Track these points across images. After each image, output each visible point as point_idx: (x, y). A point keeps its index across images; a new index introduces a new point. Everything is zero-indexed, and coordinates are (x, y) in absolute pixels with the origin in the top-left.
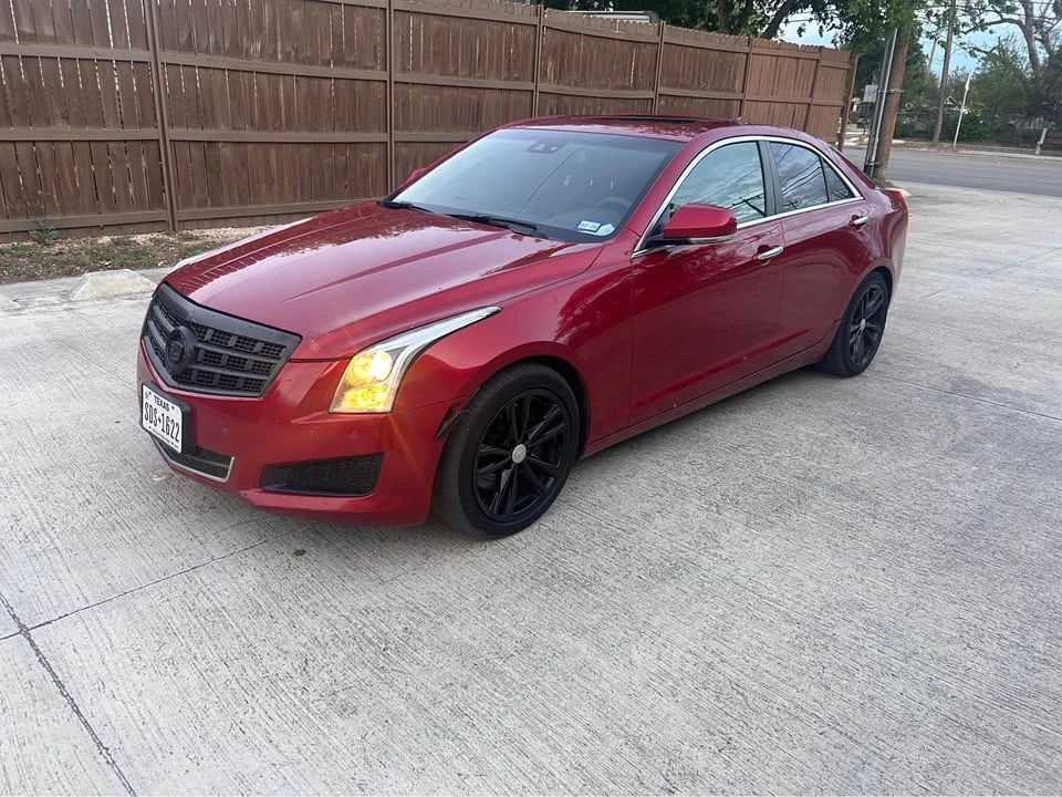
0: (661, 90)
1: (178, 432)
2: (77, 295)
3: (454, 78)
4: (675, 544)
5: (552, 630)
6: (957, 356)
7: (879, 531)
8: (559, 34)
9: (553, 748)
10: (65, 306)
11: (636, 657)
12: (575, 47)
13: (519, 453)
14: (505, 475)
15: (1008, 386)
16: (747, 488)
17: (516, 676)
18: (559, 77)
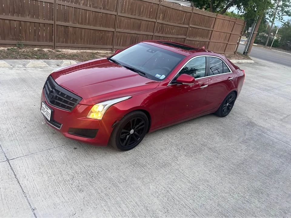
0: (191, 25)
1: (50, 116)
2: (27, 66)
3: (135, 16)
4: (167, 158)
5: (133, 177)
6: (252, 115)
7: (218, 162)
8: (164, 7)
9: (127, 207)
10: (24, 68)
11: (151, 187)
12: (169, 12)
13: (132, 132)
14: (128, 136)
15: (262, 125)
16: (188, 145)
17: (122, 188)
18: (163, 19)
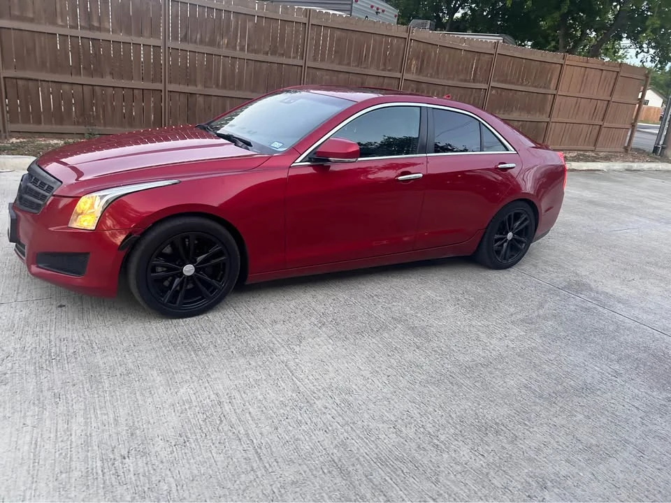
0: (493, 84)
4: (273, 339)
8: (422, 45)
12: (433, 54)
13: (189, 270)
14: (177, 281)
15: (608, 291)
18: (420, 71)
